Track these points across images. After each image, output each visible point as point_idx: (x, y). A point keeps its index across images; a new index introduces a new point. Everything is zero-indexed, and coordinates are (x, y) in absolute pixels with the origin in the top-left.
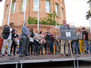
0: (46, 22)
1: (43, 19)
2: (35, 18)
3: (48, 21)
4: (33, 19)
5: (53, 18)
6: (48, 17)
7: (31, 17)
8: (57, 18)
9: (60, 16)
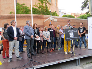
0: (37, 9)
1: (34, 6)
2: (24, 4)
3: (39, 8)
4: (21, 6)
5: (44, 5)
6: (39, 4)
7: (20, 3)
8: (49, 5)
9: (52, 2)
